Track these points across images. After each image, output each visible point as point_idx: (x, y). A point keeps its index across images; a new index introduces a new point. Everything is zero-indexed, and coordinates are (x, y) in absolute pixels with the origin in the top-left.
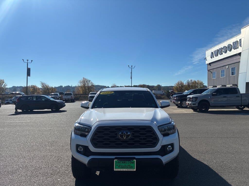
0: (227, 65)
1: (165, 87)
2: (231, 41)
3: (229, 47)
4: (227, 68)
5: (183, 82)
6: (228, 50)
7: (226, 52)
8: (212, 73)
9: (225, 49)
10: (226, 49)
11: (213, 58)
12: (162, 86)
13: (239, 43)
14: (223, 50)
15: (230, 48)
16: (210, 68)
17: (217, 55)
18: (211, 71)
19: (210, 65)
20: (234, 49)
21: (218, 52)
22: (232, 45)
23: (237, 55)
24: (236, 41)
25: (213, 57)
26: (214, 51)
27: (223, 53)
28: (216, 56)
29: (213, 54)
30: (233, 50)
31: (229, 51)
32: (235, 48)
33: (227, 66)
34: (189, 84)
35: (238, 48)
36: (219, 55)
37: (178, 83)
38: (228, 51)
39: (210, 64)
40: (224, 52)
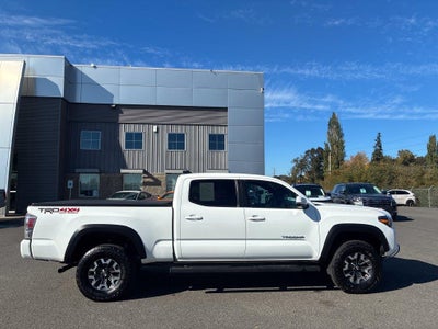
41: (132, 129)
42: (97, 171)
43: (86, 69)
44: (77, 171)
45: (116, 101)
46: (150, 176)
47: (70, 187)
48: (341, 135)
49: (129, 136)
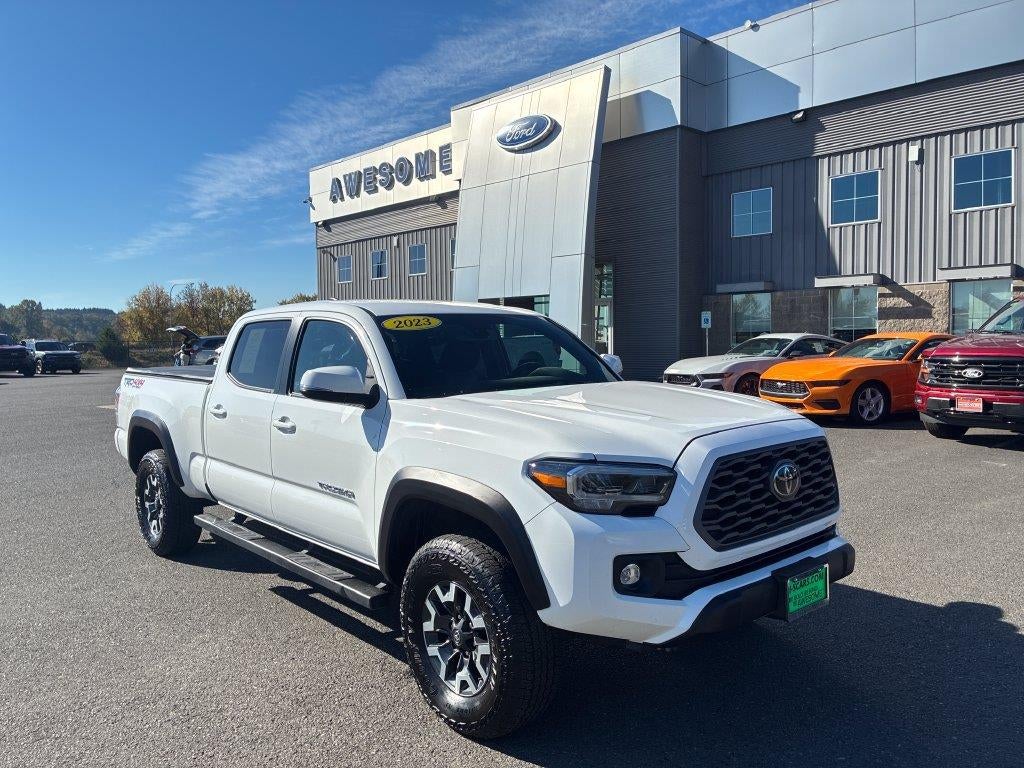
0: (395, 235)
1: (60, 311)
2: (409, 148)
3: (401, 170)
4: (395, 243)
5: (167, 291)
6: (399, 180)
7: (389, 186)
8: (335, 260)
9: (384, 175)
10: (391, 174)
11: (339, 201)
12: (44, 308)
13: (438, 158)
14: (379, 177)
15: (403, 172)
16: (327, 238)
17: (355, 193)
18: (334, 252)
19: (329, 230)
20: (421, 179)
21: (359, 182)
22: (413, 161)
23: (432, 202)
24: (427, 152)
25: (342, 199)
26: (345, 176)
27: (381, 189)
28: (352, 196)
29: (340, 187)
30: (415, 180)
31: (401, 184)
32: (426, 176)
33: (395, 239)
34: (192, 302)
35: (433, 176)
36: (363, 192)
37: (146, 295)
38: (398, 184)
39: (327, 224)
40: (382, 184)
41: (848, 167)
42: (761, 286)
43: (737, 42)
44: (721, 288)
45: (805, 102)
46: (899, 292)
47: (706, 326)
49: (840, 187)
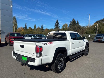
48: (16, 22)
